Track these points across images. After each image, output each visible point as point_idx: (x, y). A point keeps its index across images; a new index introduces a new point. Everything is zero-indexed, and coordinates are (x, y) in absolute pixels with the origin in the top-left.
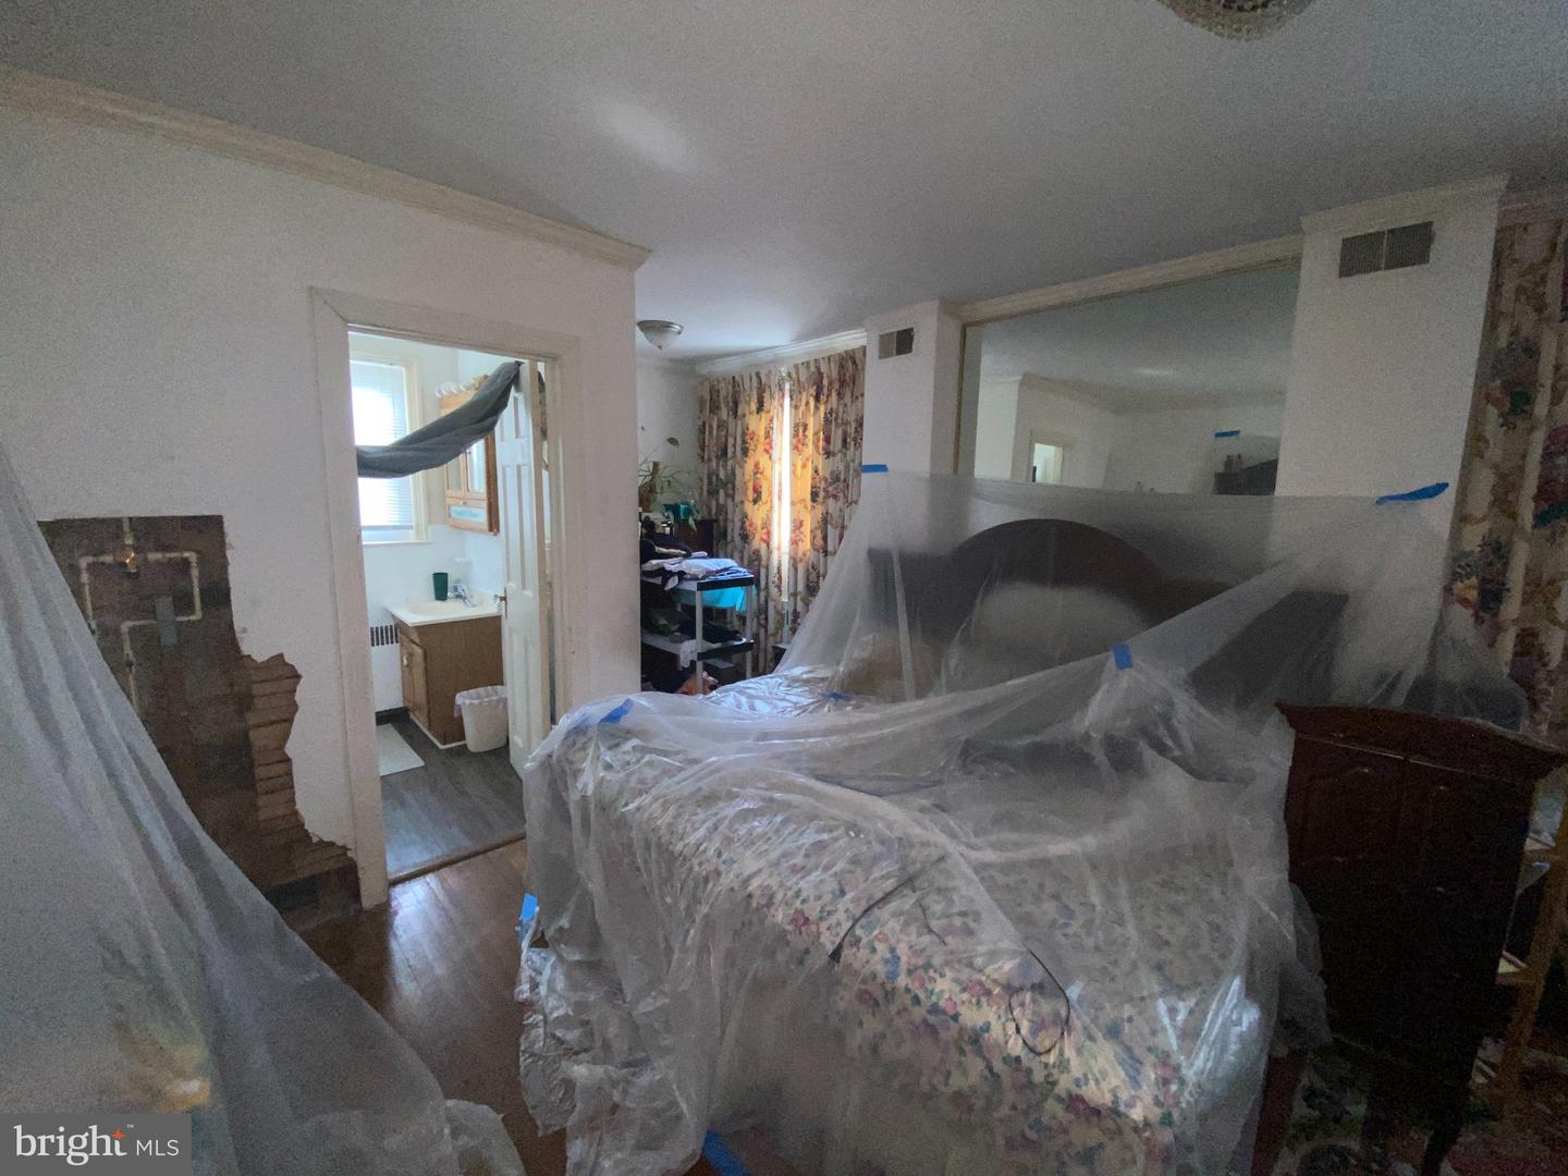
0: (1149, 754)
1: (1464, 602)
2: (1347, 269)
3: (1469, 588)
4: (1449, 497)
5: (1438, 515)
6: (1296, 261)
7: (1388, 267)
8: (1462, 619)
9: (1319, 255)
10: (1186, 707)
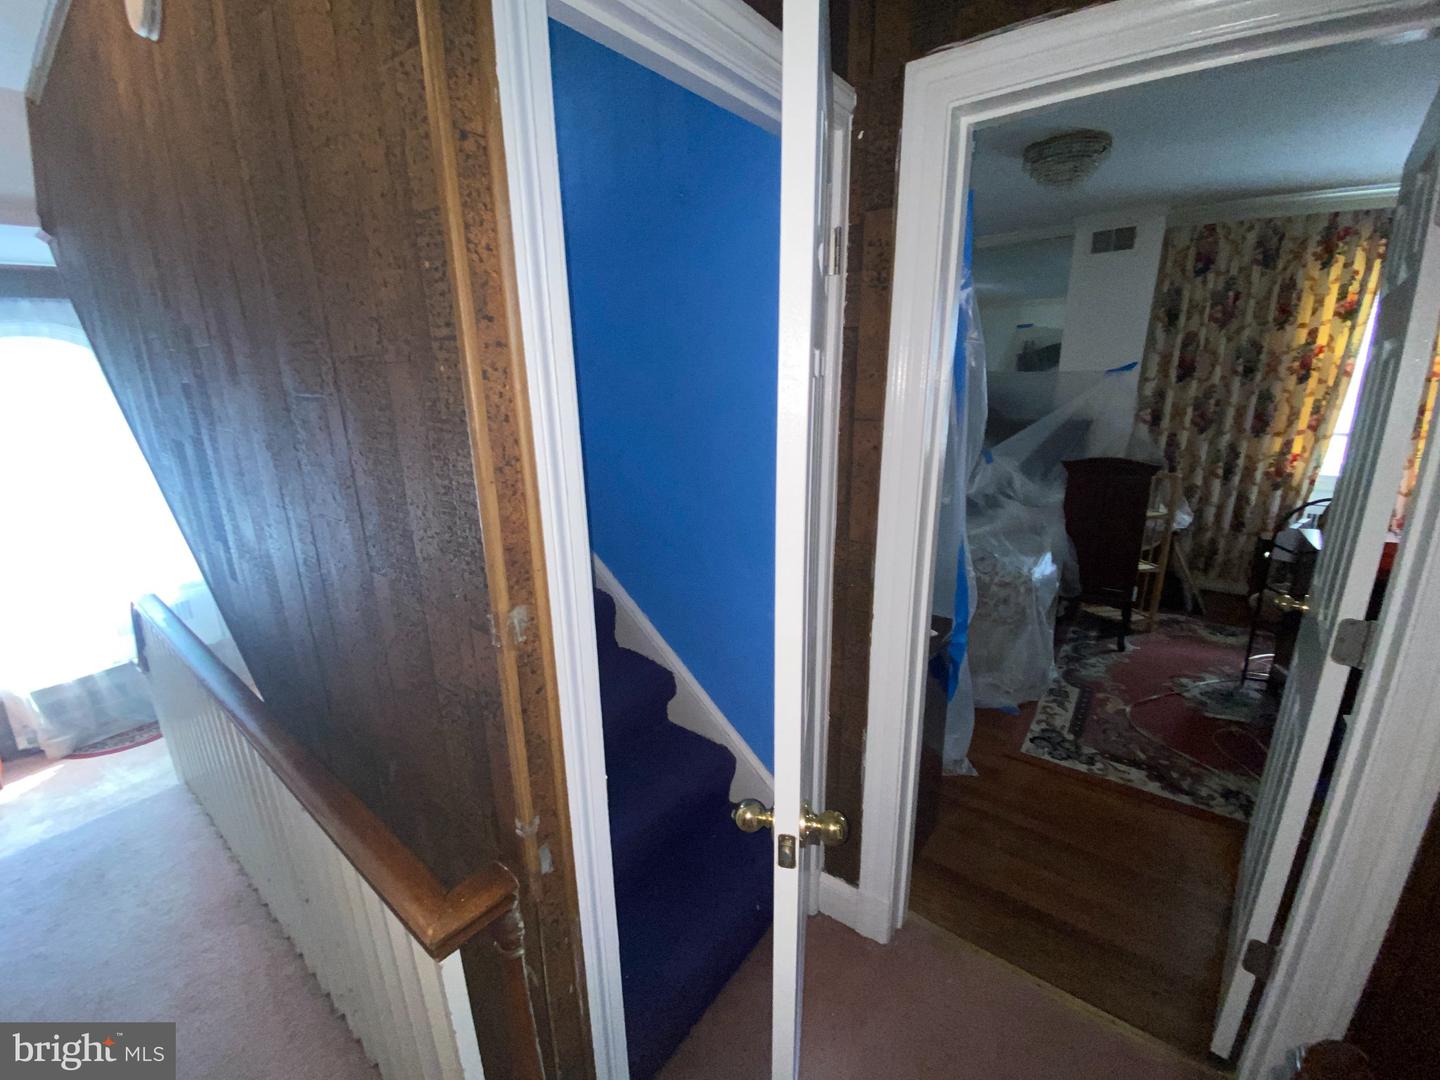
0: (1002, 498)
1: (1145, 421)
2: (1096, 249)
3: (1147, 415)
4: (1138, 369)
5: (1133, 377)
6: (1071, 238)
7: (1115, 250)
8: (1144, 429)
9: (1083, 240)
10: (1019, 480)
